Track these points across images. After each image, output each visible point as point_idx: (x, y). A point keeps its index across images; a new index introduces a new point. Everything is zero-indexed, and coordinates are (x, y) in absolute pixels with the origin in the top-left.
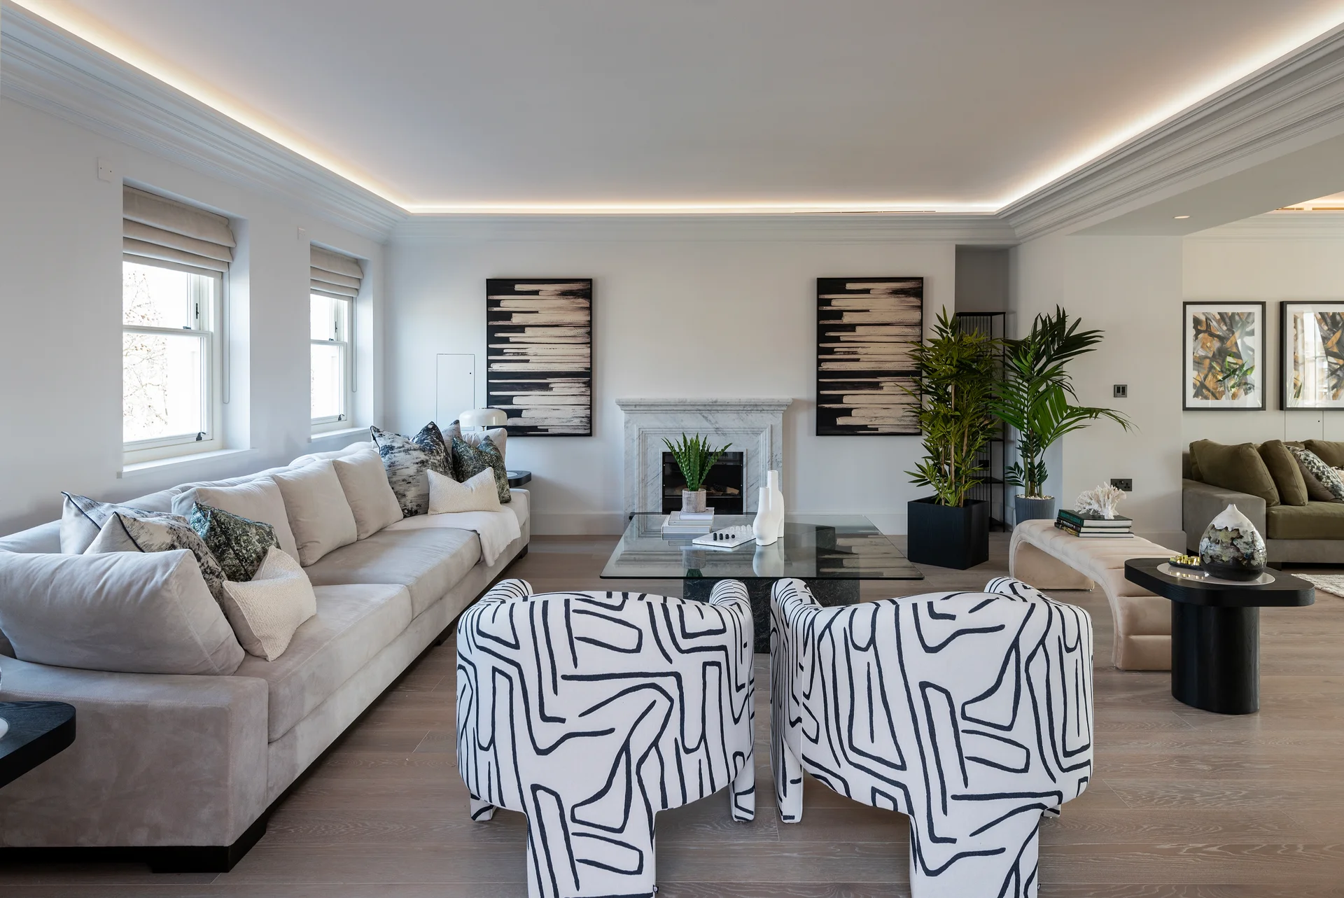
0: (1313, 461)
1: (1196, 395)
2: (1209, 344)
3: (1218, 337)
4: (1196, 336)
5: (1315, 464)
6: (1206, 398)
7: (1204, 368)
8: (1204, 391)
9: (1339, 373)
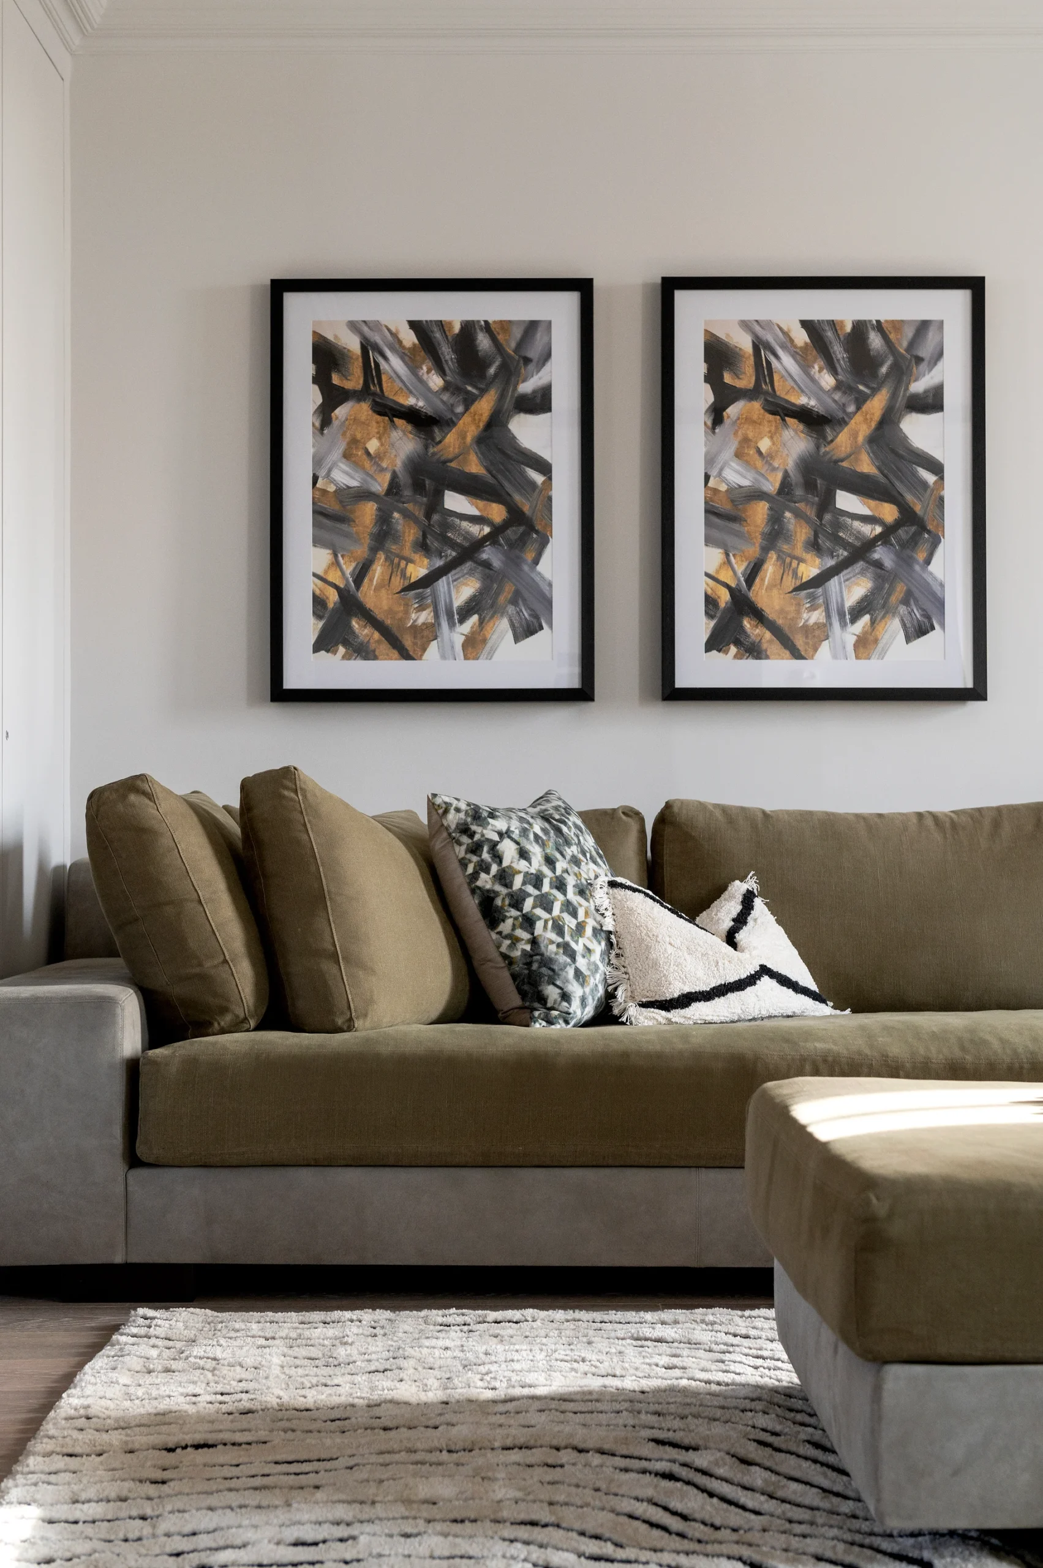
0: (493, 846)
1: (323, 644)
2: (373, 445)
3: (415, 418)
4: (325, 416)
5: (498, 858)
6: (362, 652)
7: (357, 540)
8: (355, 624)
9: (879, 553)
